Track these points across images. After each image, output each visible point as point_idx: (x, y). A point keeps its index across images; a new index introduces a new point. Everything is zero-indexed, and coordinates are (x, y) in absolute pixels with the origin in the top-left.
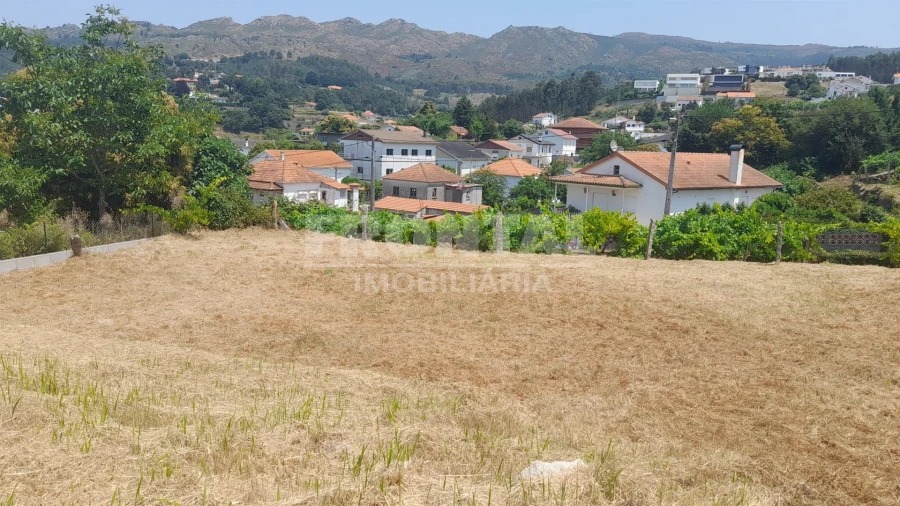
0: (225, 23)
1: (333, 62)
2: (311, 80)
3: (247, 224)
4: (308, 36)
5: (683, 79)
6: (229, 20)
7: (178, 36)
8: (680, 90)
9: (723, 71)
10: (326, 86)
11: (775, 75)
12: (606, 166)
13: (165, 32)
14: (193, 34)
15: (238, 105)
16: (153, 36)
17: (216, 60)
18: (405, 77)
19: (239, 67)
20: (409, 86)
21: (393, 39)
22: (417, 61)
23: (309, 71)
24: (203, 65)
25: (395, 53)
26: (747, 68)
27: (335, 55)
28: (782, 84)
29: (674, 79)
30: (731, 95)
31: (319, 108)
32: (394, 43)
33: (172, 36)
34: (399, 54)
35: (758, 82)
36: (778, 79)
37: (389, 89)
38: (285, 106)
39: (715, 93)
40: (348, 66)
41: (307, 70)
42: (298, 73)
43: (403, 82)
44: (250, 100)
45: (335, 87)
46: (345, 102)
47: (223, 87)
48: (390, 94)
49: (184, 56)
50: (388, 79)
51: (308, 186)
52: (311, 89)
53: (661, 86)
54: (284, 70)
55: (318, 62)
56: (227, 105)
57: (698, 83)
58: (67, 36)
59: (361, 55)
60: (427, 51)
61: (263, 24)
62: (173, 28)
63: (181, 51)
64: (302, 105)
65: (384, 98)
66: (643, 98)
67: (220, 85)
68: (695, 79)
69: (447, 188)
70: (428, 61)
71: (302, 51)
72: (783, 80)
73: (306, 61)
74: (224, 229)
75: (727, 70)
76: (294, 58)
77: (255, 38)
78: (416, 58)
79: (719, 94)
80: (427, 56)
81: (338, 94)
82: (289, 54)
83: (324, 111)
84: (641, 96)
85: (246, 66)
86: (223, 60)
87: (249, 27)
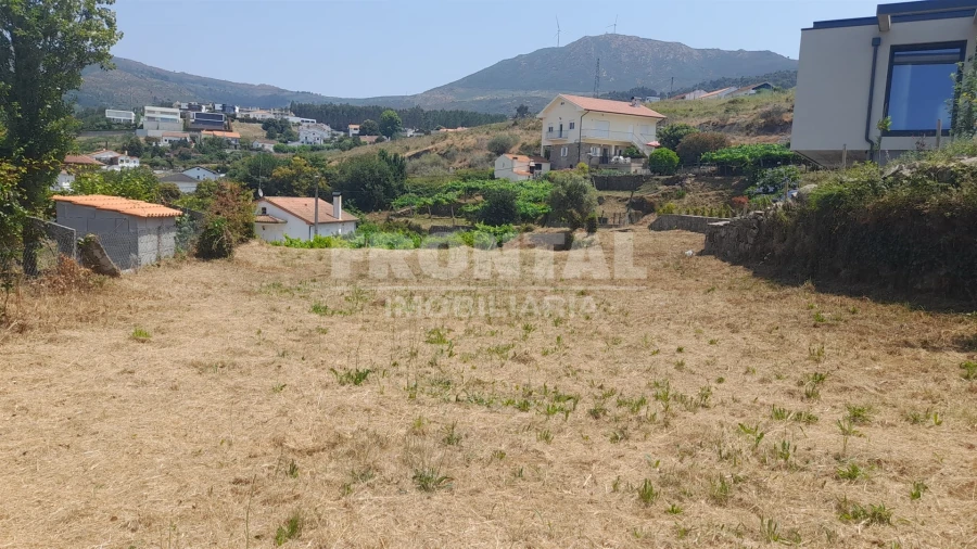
5: (162, 113)
8: (162, 124)
9: (200, 109)
11: (251, 117)
26: (224, 107)
28: (259, 126)
29: (154, 112)
30: (218, 134)
35: (236, 122)
36: (254, 121)
39: (199, 130)
53: (138, 119)
57: (178, 117)
66: (119, 130)
68: (176, 114)
72: (259, 122)
75: (204, 107)
79: (204, 132)
84: (116, 127)
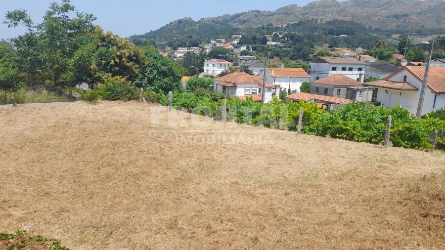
0: (293, 7)
1: (344, 22)
2: (331, 32)
3: (130, 99)
4: (335, 10)
6: (295, 5)
7: (271, 15)
10: (338, 35)
12: (399, 76)
13: (266, 14)
14: (278, 14)
15: (289, 47)
16: (260, 17)
17: (285, 26)
18: (389, 28)
19: (295, 28)
20: (389, 33)
21: (384, 7)
22: (398, 18)
23: (330, 28)
24: (278, 28)
25: (385, 15)
27: (348, 19)
31: (330, 47)
32: (384, 9)
33: (268, 16)
34: (387, 15)
37: (376, 35)
38: (312, 47)
40: (353, 24)
41: (329, 27)
42: (324, 29)
43: (387, 31)
44: (295, 44)
45: (343, 36)
46: (347, 43)
47: (284, 39)
48: (375, 38)
49: (271, 25)
50: (377, 30)
51: (251, 86)
52: (330, 37)
54: (317, 28)
55: (337, 23)
56: (283, 47)
58: (225, 20)
59: (363, 18)
60: (405, 12)
61: (312, 6)
62: (269, 12)
63: (271, 22)
64: (322, 46)
65: (371, 40)
67: (283, 38)
69: (348, 89)
70: (404, 18)
71: (329, 18)
73: (330, 23)
74: (114, 100)
76: (324, 22)
77: (307, 13)
78: (397, 17)
80: (406, 15)
81: (345, 39)
82: (322, 20)
83: (333, 48)
85: (299, 27)
86: (288, 25)
87: (305, 8)
